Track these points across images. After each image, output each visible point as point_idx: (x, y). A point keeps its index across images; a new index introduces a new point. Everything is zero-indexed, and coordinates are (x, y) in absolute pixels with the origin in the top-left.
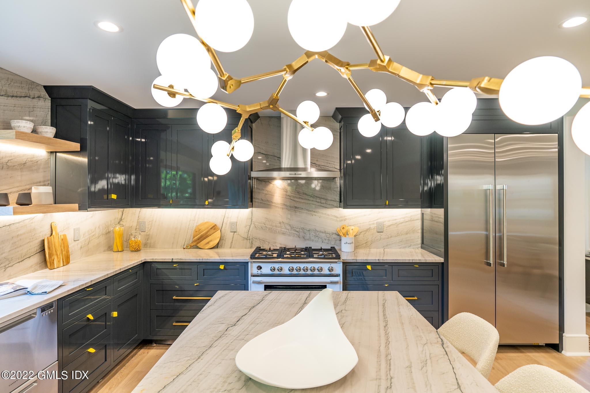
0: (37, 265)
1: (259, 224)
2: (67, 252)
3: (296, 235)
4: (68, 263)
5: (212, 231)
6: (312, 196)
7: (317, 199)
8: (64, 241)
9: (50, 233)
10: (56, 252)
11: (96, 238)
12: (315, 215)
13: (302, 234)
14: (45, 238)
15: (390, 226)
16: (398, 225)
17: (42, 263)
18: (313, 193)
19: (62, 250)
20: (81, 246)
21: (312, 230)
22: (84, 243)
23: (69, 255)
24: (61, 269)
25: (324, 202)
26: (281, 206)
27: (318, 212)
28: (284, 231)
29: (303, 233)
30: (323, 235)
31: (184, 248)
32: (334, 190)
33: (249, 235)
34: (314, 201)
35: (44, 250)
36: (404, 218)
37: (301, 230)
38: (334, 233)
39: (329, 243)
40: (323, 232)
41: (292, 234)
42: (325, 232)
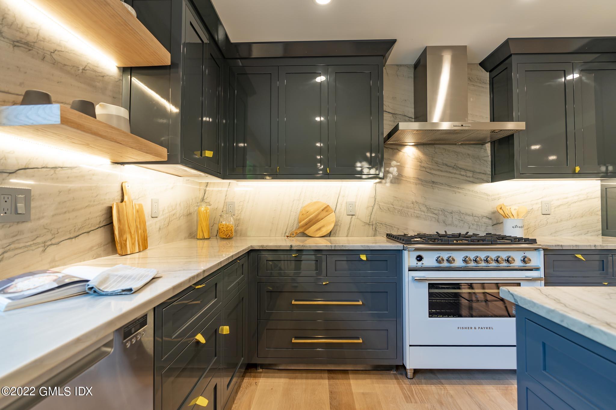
0: (100, 247)
1: (385, 205)
2: (144, 232)
3: (434, 219)
4: (146, 249)
5: (324, 213)
6: (455, 167)
7: (461, 171)
8: (140, 212)
9: (120, 198)
10: (129, 228)
11: (177, 218)
12: (459, 193)
13: (442, 218)
14: (113, 204)
15: (559, 206)
16: (569, 205)
17: (107, 245)
18: (455, 164)
19: (137, 227)
20: (160, 226)
21: (454, 212)
22: (163, 224)
23: (147, 236)
24: (137, 255)
25: (471, 175)
26: (413, 181)
27: (463, 188)
28: (418, 214)
29: (443, 216)
30: (470, 219)
31: (288, 237)
32: (482, 159)
33: (372, 220)
34: (457, 174)
35: (111, 223)
36: (578, 196)
37: (441, 213)
38: (484, 216)
39: (478, 229)
40: (469, 215)
41: (429, 217)
42: (473, 214)
